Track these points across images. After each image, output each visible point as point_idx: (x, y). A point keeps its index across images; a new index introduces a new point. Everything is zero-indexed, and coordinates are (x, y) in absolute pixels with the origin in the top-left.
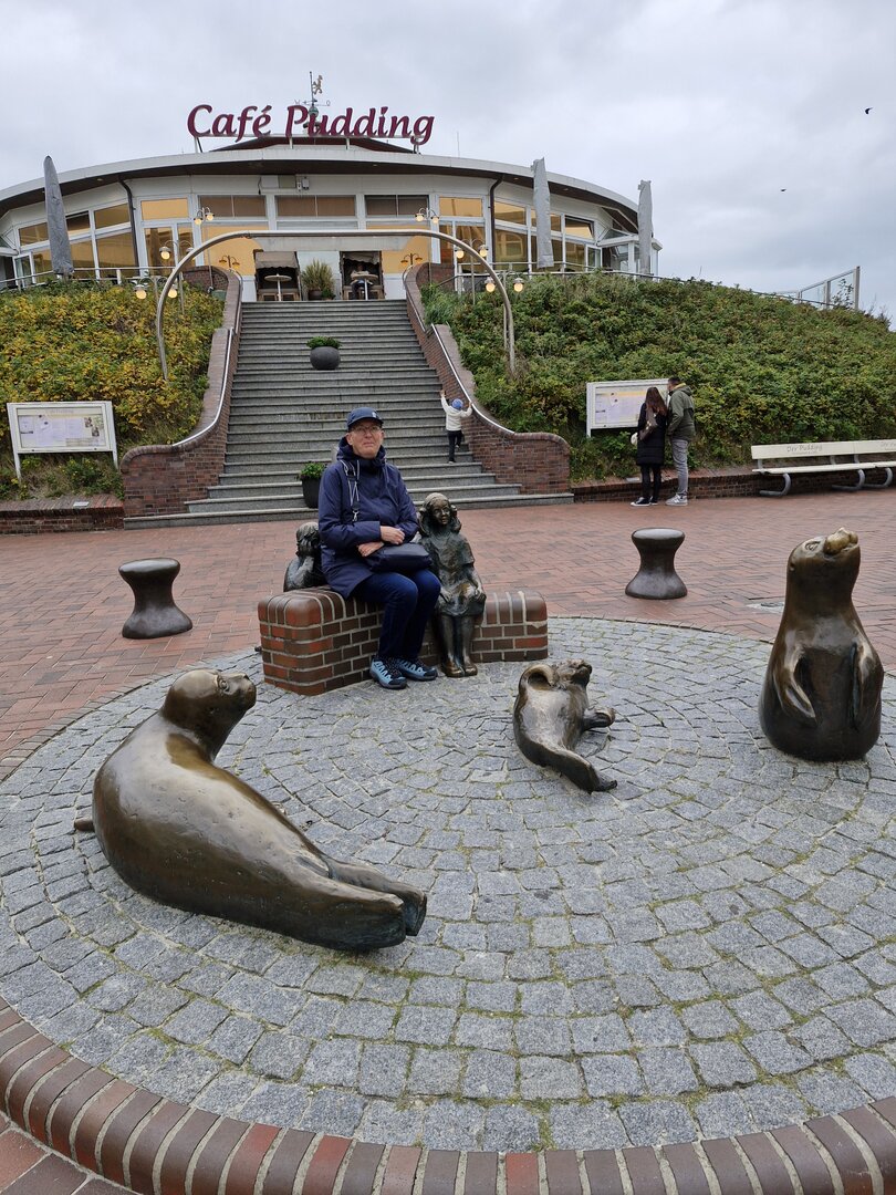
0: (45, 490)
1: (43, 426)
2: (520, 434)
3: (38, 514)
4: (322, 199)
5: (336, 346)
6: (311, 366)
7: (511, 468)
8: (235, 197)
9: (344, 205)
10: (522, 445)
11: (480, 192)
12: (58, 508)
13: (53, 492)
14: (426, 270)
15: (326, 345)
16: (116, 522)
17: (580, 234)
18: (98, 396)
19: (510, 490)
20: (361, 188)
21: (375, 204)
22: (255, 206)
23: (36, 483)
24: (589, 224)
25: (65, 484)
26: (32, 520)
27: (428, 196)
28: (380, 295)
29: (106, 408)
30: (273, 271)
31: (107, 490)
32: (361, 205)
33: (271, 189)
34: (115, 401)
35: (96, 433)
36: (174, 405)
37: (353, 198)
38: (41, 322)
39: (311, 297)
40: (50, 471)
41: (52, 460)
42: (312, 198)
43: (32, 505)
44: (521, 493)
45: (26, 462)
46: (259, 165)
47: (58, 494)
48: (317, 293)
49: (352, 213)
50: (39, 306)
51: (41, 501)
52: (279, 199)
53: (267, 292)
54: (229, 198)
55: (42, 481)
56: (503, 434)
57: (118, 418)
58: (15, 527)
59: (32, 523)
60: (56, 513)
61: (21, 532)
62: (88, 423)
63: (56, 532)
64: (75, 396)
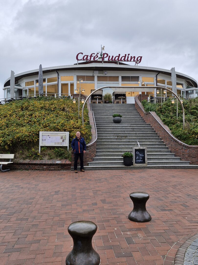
0: (47, 157)
1: (49, 138)
2: (190, 146)
3: (45, 165)
4: (110, 77)
5: (121, 117)
6: (113, 122)
7: (187, 156)
8: (86, 76)
9: (116, 79)
10: (191, 149)
11: (153, 75)
12: (51, 163)
13: (50, 158)
14: (140, 96)
15: (118, 116)
16: (69, 168)
17: (180, 87)
18: (65, 130)
19: (187, 163)
20: (120, 75)
21: (124, 79)
22: (91, 78)
23: (45, 155)
24: (182, 85)
25: (54, 156)
26: (43, 166)
27: (139, 77)
28: (125, 102)
29: (67, 133)
30: (96, 95)
31: (66, 158)
32: (120, 79)
33: (96, 74)
34: (70, 132)
35: (63, 141)
36: (87, 133)
37: (118, 77)
38: (42, 108)
39: (105, 102)
40: (49, 152)
41: (49, 148)
42: (107, 77)
43: (44, 162)
44: (190, 164)
45: (43, 149)
46: (94, 68)
47: (51, 159)
48: (107, 102)
49: (118, 80)
50: (41, 104)
51: (46, 160)
52: (98, 77)
53: (94, 101)
54: (85, 76)
55: (46, 154)
56: (184, 146)
57: (70, 137)
58: (37, 168)
59: (43, 167)
60: (51, 165)
61: (39, 170)
62: (62, 138)
63: (50, 170)
64: (59, 130)
